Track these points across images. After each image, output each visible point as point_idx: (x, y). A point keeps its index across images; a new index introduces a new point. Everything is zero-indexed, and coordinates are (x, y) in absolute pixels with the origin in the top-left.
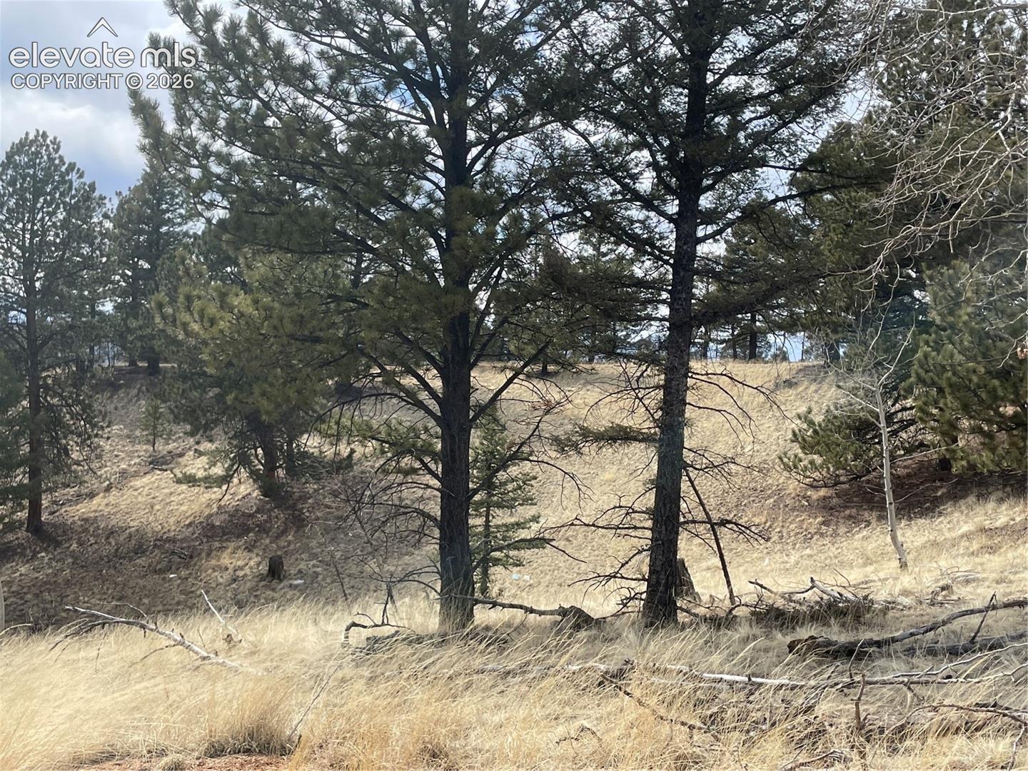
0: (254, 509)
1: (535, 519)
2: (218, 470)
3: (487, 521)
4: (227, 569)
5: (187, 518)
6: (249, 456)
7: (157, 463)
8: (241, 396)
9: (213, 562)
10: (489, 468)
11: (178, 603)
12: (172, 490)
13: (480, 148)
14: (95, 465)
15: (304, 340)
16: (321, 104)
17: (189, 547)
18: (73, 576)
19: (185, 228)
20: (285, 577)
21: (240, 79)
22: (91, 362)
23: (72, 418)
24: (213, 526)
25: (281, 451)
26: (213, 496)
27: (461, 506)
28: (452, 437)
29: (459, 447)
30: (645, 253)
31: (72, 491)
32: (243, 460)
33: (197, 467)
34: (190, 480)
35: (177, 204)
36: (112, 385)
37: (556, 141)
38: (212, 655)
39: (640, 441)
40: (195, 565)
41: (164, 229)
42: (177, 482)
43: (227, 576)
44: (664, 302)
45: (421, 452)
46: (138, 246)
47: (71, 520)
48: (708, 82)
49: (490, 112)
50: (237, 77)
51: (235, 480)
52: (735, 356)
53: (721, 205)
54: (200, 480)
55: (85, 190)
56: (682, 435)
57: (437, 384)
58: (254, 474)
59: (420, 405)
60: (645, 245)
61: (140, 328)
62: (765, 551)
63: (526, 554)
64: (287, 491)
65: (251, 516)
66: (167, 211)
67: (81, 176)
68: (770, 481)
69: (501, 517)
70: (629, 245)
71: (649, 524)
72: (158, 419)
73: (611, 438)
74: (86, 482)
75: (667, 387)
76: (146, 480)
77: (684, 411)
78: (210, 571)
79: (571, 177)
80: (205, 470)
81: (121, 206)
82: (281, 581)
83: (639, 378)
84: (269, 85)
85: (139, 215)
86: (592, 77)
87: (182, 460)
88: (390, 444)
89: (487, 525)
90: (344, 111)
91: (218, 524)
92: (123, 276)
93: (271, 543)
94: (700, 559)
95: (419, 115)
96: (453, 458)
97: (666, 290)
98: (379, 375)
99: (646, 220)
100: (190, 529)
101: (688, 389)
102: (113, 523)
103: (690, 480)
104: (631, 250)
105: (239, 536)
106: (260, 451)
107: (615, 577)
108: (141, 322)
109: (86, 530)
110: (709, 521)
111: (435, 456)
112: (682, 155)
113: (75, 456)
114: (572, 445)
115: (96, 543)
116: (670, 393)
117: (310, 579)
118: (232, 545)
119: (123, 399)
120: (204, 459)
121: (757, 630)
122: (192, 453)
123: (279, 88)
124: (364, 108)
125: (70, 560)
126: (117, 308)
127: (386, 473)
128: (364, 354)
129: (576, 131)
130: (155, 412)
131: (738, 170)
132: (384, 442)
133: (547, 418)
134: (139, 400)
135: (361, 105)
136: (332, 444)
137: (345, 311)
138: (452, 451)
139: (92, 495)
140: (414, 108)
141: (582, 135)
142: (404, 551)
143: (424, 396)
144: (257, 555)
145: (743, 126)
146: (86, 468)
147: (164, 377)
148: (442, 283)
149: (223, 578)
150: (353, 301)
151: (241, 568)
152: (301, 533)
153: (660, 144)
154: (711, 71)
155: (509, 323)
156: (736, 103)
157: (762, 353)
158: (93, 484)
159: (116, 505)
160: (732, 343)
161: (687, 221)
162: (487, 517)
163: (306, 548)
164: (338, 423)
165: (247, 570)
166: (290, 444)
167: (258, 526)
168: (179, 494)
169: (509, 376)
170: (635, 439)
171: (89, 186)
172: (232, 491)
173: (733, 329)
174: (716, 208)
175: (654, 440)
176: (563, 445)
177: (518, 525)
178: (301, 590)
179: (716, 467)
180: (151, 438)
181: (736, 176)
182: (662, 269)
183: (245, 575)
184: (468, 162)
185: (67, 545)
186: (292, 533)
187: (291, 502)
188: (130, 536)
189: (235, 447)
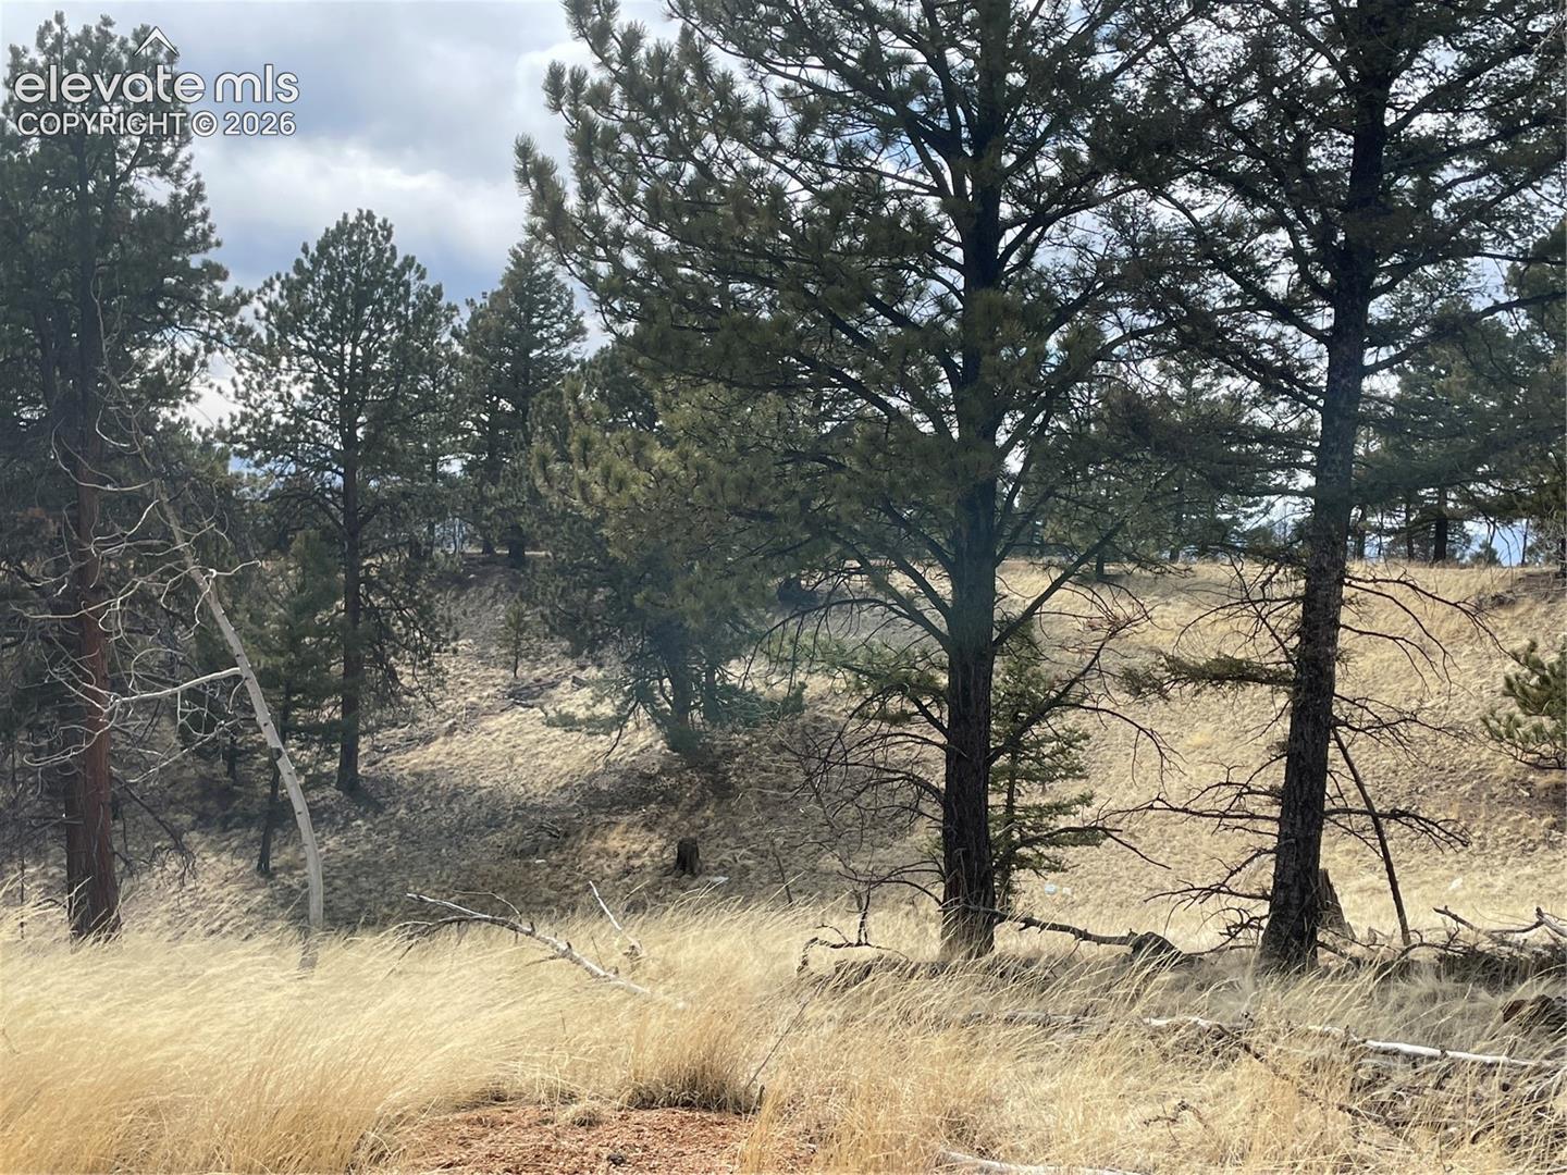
0: (657, 768)
1: (1085, 800)
2: (606, 709)
3: (1010, 800)
4: (617, 855)
5: (561, 777)
6: (652, 689)
7: (520, 695)
8: (654, 595)
9: (597, 844)
10: (1015, 718)
11: (547, 902)
12: (540, 736)
13: (1018, 230)
14: (435, 694)
15: (752, 515)
16: (783, 167)
17: (564, 821)
18: (400, 855)
19: (565, 352)
20: (700, 871)
21: (669, 133)
22: (431, 544)
23: (405, 626)
24: (598, 791)
25: (697, 683)
26: (598, 747)
27: (977, 772)
28: (966, 668)
29: (976, 683)
30: (1279, 390)
31: (400, 733)
32: (643, 695)
33: (576, 702)
34: (567, 722)
35: (554, 316)
36: (458, 580)
37: (1141, 218)
38: (612, 976)
39: (1262, 682)
40: (572, 847)
41: (535, 353)
42: (548, 725)
43: (617, 864)
44: (1306, 466)
45: (916, 688)
46: (498, 378)
47: (398, 774)
48: (1387, 124)
49: (1038, 174)
50: (664, 130)
51: (631, 725)
52: (1411, 556)
53: (1404, 315)
54: (581, 722)
55: (428, 296)
56: (1331, 675)
57: (944, 587)
58: (658, 717)
59: (917, 618)
60: (1278, 378)
61: (501, 498)
62: (1456, 866)
63: (1070, 854)
64: (704, 744)
65: (651, 778)
66: (540, 326)
67: (422, 277)
68: (1467, 756)
69: (1031, 796)
70: (1252, 378)
71: (1276, 811)
72: (521, 631)
73: (1216, 677)
74: (420, 720)
75: (1307, 600)
76: (504, 719)
77: (1335, 638)
78: (592, 857)
79: (1162, 273)
80: (588, 708)
81: (474, 319)
82: (695, 876)
83: (1265, 583)
84: (710, 140)
85: (500, 333)
86: (1199, 120)
87: (556, 693)
88: (870, 675)
89: (1010, 806)
90: (817, 177)
91: (605, 788)
92: (477, 421)
93: (681, 819)
94: (1348, 874)
95: (929, 181)
96: (967, 702)
97: (1311, 448)
98: (858, 571)
99: (1278, 339)
100: (566, 794)
101: (1343, 603)
102: (457, 780)
103: (1341, 745)
104: (1256, 384)
105: (634, 808)
106: (667, 683)
107: (1218, 891)
108: (503, 489)
109: (419, 790)
110: (1370, 812)
111: (937, 694)
112: (1341, 237)
113: (405, 681)
114: (1154, 685)
115: (433, 808)
116: (1314, 609)
117: (736, 876)
118: (625, 820)
119: (473, 601)
120: (587, 691)
121: (1447, 985)
122: (568, 683)
123: (724, 146)
124: (846, 172)
125: (396, 833)
126: (467, 468)
127: (865, 718)
128: (838, 540)
129: (1173, 202)
130: (519, 621)
131: (1434, 261)
132: (860, 672)
133: (1111, 643)
134: (496, 602)
135: (842, 169)
136: (784, 673)
137: (809, 475)
138: (965, 689)
139: (427, 740)
140: (921, 171)
141: (1180, 207)
142: (877, 842)
143: (923, 604)
144: (661, 836)
145: (1443, 192)
146: (422, 698)
147: (534, 572)
148: (955, 434)
149: (611, 868)
150: (823, 460)
151: (637, 855)
152: (724, 806)
153: (1307, 221)
154: (1392, 106)
155: (1056, 495)
156: (1432, 156)
157: (1454, 551)
158: (429, 720)
159: (461, 756)
160: (1405, 535)
161: (1347, 341)
162: (1010, 793)
163: (734, 830)
164: (794, 642)
165: (646, 859)
166: (710, 674)
167: (662, 793)
168: (550, 742)
169: (1054, 578)
170: (1255, 679)
171: (433, 291)
172: (625, 741)
173: (1408, 512)
174: (1395, 320)
175: (1286, 682)
176: (1137, 683)
177: (1060, 808)
178: (727, 892)
179: (1386, 726)
180: (512, 659)
181: (1431, 271)
182: (1304, 415)
183: (643, 865)
184: (1000, 251)
185: (392, 810)
186: (712, 807)
187: (711, 760)
188: (481, 801)
189: (633, 675)
